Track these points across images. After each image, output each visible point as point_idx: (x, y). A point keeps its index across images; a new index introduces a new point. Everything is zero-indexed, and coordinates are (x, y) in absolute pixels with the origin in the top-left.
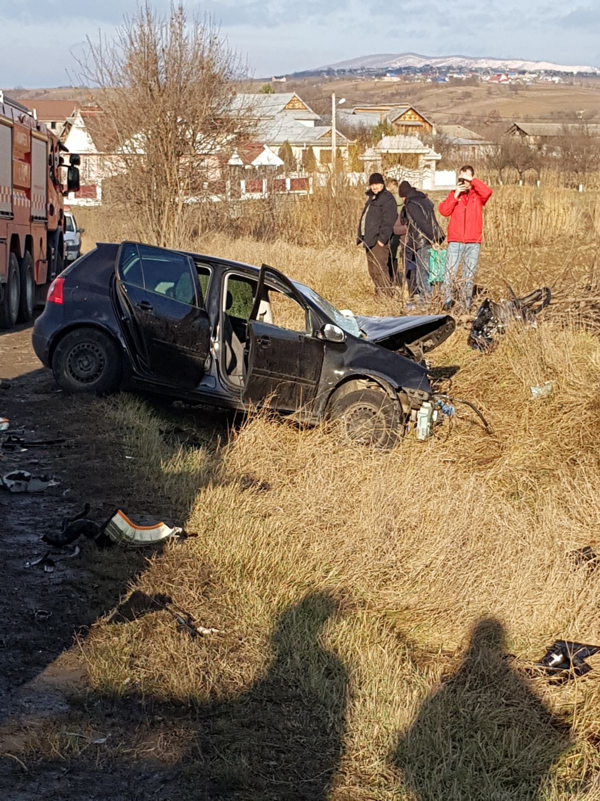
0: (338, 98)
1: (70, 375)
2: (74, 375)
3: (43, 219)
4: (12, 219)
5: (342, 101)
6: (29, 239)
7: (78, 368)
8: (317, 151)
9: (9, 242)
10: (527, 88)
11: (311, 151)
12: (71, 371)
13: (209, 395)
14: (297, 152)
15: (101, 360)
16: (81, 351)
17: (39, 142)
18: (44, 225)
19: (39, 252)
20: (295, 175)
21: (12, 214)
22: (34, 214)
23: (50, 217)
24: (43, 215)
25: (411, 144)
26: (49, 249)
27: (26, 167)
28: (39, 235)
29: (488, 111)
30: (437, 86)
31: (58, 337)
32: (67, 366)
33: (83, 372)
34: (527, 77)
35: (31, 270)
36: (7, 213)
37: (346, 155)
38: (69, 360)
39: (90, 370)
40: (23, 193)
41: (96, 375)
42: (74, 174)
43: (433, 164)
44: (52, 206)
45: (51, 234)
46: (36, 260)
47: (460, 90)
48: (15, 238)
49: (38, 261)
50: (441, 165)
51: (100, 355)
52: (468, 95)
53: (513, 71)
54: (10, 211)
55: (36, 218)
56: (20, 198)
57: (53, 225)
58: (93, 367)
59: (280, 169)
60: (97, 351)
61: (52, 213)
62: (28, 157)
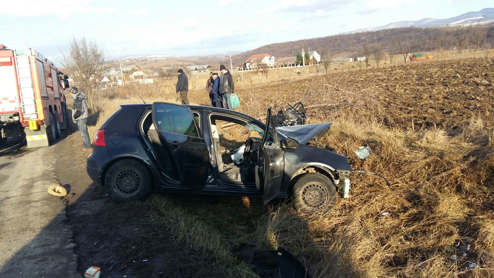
0: (121, 64)
1: (119, 191)
2: (121, 190)
3: (59, 98)
4: (48, 99)
5: (123, 64)
6: (55, 106)
7: (123, 185)
8: (117, 77)
9: (48, 108)
10: (159, 61)
11: (115, 77)
12: (118, 188)
13: (214, 190)
14: (112, 78)
15: (138, 178)
16: (124, 175)
17: (53, 70)
18: (59, 101)
19: (59, 111)
20: (113, 83)
21: (48, 97)
22: (56, 97)
23: (61, 97)
24: (59, 97)
25: (140, 73)
26: (62, 109)
27: (50, 79)
28: (58, 104)
29: (151, 66)
30: (138, 62)
31: (106, 168)
32: (115, 185)
33: (127, 187)
34: (158, 59)
35: (58, 118)
36: (46, 97)
37: (124, 77)
38: (116, 181)
39: (131, 185)
40: (50, 89)
41: (137, 188)
42: (66, 82)
43: (147, 77)
44: (61, 93)
45: (62, 103)
46: (59, 114)
47: (144, 62)
48: (50, 106)
49: (60, 114)
50: (149, 78)
51: (137, 175)
52: (146, 63)
53: (155, 58)
54: (47, 96)
55: (57, 98)
56: (50, 91)
57: (62, 100)
58: (134, 184)
59: (109, 82)
60: (135, 173)
61: (61, 96)
62: (50, 75)
